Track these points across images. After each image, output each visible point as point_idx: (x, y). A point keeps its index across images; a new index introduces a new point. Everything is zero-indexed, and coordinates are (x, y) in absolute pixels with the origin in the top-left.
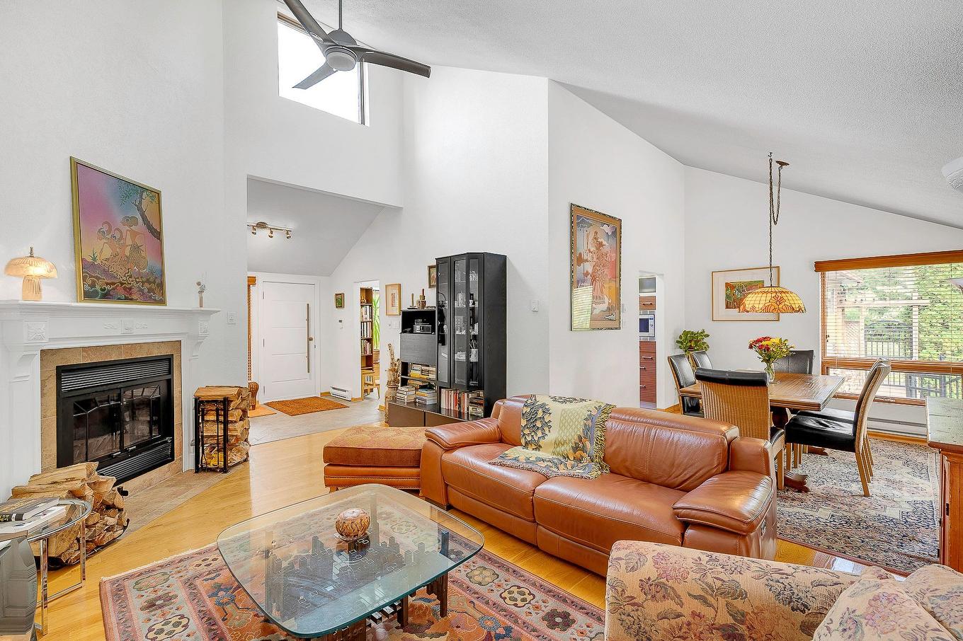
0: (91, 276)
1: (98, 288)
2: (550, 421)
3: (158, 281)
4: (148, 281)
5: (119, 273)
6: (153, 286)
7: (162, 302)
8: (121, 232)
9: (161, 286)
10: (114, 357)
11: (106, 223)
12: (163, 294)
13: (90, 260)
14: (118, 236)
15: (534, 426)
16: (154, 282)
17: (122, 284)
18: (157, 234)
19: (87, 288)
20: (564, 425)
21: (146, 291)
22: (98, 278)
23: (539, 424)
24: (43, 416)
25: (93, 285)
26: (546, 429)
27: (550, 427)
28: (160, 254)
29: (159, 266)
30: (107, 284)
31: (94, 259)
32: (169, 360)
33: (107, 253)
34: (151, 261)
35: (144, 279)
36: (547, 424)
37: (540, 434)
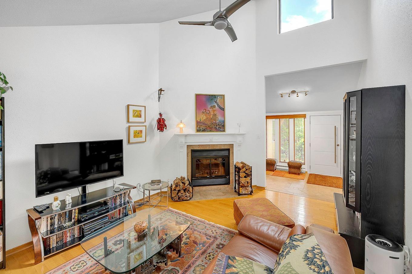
0: (199, 125)
1: (201, 128)
3: (222, 124)
4: (219, 125)
5: (208, 123)
6: (220, 126)
7: (224, 131)
8: (209, 111)
9: (224, 126)
10: (208, 148)
11: (205, 109)
12: (224, 129)
13: (199, 121)
14: (208, 112)
16: (221, 125)
17: (209, 126)
18: (223, 109)
19: (198, 129)
21: (217, 128)
22: (201, 126)
24: (188, 162)
25: (200, 128)
28: (224, 116)
29: (223, 119)
30: (204, 127)
31: (201, 120)
32: (229, 150)
33: (205, 118)
34: (220, 118)
35: (217, 124)
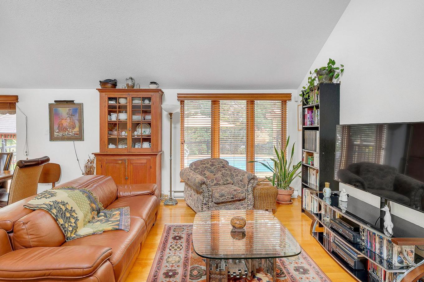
2: (72, 208)
15: (67, 218)
20: (80, 204)
23: (68, 215)
26: (73, 214)
27: (74, 211)
36: (72, 211)
37: (73, 221)
